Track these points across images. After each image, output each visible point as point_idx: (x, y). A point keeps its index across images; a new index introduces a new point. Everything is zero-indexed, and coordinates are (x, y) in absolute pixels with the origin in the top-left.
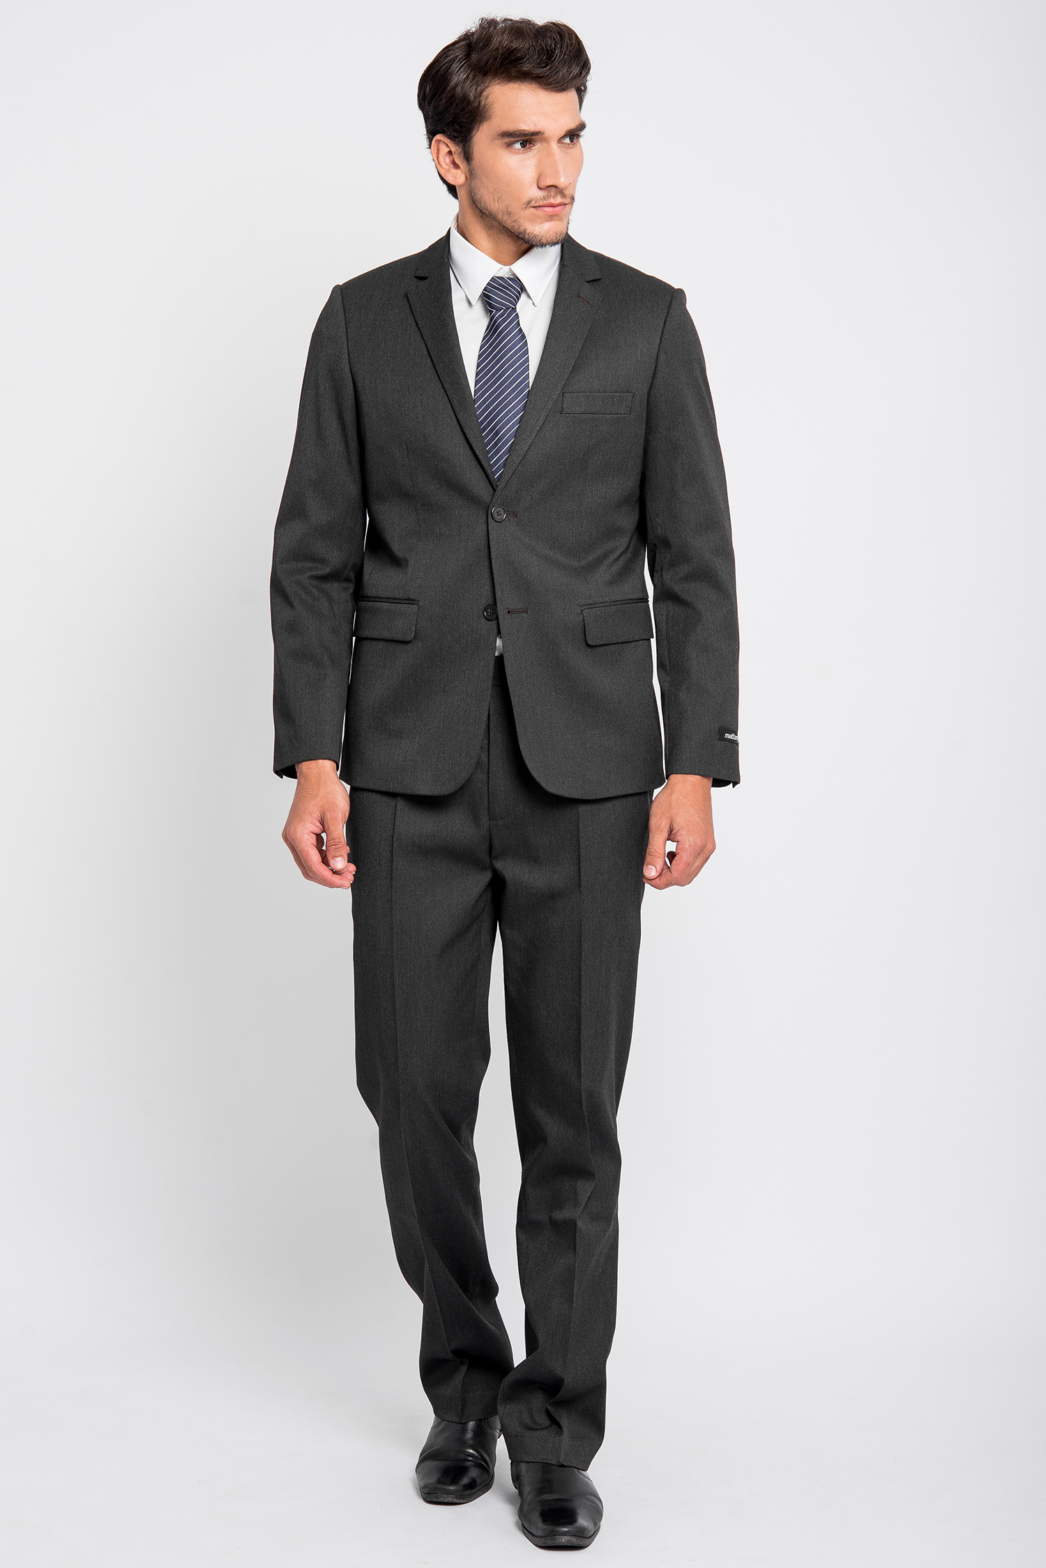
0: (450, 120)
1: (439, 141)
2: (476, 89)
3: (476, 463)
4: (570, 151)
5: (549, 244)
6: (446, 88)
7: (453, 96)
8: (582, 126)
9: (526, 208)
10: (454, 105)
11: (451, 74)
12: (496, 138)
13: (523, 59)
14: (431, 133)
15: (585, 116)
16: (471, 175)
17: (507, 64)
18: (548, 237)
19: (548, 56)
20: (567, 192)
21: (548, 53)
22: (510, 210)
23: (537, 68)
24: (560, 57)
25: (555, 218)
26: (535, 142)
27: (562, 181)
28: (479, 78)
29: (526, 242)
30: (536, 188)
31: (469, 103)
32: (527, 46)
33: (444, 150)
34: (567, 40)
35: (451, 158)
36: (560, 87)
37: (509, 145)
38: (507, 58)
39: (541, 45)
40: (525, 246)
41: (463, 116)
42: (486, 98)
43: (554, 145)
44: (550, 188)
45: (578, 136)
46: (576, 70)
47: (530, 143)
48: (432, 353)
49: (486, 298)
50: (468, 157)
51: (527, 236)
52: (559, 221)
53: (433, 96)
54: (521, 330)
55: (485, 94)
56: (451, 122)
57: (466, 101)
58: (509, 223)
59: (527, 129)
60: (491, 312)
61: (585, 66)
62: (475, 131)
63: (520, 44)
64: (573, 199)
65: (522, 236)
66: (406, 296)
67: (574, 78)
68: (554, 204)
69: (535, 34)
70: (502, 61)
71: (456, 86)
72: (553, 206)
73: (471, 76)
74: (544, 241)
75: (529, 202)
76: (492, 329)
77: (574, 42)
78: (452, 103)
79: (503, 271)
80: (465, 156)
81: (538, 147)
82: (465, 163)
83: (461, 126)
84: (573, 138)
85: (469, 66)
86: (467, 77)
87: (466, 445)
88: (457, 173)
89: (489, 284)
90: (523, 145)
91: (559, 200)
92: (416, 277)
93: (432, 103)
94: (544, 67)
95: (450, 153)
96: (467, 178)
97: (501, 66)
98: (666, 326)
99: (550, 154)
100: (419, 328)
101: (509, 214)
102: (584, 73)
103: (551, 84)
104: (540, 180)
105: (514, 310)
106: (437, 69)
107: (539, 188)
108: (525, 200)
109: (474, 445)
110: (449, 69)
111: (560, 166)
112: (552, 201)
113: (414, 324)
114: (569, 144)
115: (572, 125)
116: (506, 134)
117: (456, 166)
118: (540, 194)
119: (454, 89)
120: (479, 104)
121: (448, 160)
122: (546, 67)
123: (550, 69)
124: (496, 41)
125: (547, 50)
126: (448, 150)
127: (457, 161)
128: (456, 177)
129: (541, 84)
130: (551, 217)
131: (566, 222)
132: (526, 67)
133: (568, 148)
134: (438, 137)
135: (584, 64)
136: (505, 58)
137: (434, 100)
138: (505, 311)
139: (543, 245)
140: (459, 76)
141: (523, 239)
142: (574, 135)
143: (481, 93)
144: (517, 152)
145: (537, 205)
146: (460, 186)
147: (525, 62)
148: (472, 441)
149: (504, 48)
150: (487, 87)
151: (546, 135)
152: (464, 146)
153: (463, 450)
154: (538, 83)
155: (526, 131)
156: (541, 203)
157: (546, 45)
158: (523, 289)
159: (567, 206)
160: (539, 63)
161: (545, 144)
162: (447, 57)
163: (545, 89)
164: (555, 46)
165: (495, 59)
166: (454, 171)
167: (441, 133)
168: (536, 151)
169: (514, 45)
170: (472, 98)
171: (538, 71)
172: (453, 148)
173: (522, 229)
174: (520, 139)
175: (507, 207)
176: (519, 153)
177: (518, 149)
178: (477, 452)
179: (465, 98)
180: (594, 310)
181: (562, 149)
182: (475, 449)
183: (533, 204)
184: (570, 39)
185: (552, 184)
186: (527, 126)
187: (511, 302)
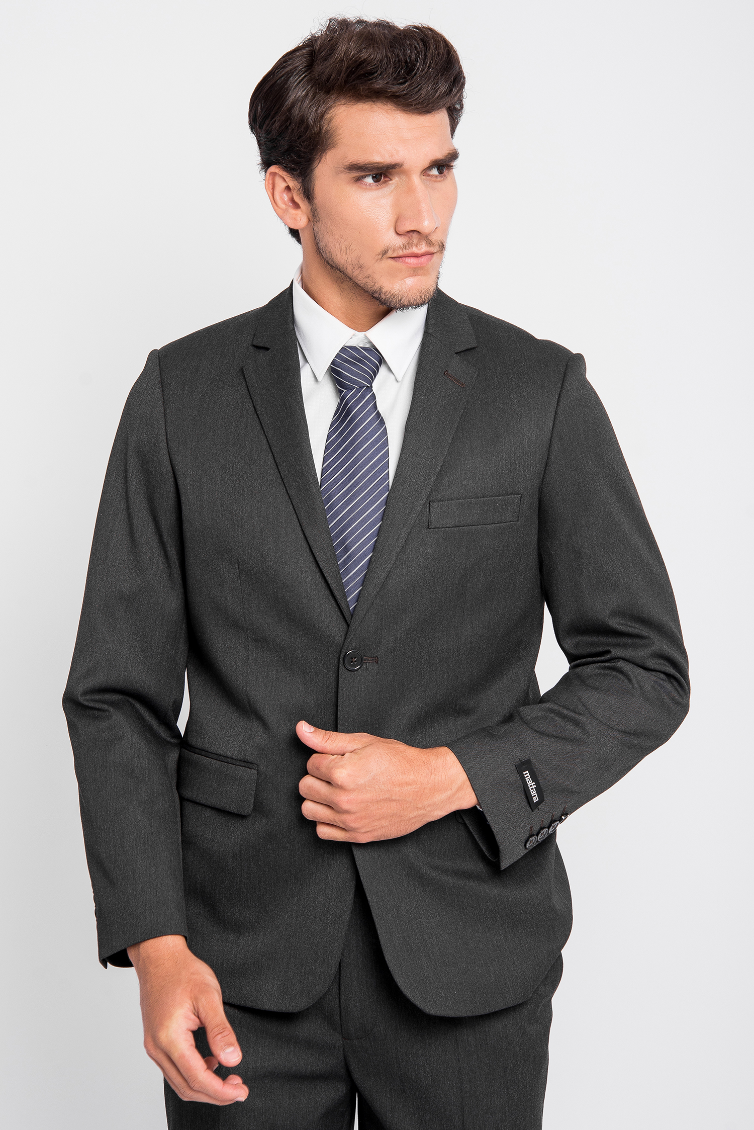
0: (286, 148)
1: (274, 174)
2: (316, 110)
3: (327, 592)
4: (438, 185)
5: (412, 306)
6: (282, 105)
7: (288, 119)
8: (454, 156)
9: (381, 259)
10: (290, 131)
11: (288, 89)
12: (341, 172)
13: (373, 74)
14: (266, 164)
15: (459, 141)
16: (314, 217)
17: (354, 81)
18: (410, 297)
19: (407, 70)
20: (434, 238)
21: (407, 67)
22: (362, 262)
23: (393, 84)
24: (422, 71)
25: (420, 272)
26: (391, 174)
27: (426, 225)
28: (321, 95)
29: (382, 303)
30: (392, 233)
31: (307, 127)
32: (379, 56)
33: (281, 185)
34: (432, 47)
35: (290, 195)
36: (424, 107)
37: (358, 179)
38: (354, 72)
39: (398, 55)
40: (383, 308)
41: (300, 144)
42: (329, 122)
43: (416, 179)
44: (411, 233)
45: (449, 167)
46: (443, 88)
47: (386, 176)
48: (274, 449)
49: (335, 372)
50: (308, 194)
51: (383, 296)
52: (425, 275)
53: (265, 118)
54: (378, 414)
55: (328, 116)
56: (287, 150)
57: (303, 126)
58: (361, 279)
59: (382, 161)
60: (341, 392)
61: (457, 80)
62: (316, 162)
63: (370, 55)
64: (442, 247)
65: (376, 295)
66: (242, 370)
67: (441, 97)
68: (418, 254)
69: (391, 42)
70: (348, 76)
71: (293, 105)
72: (416, 256)
73: (310, 95)
74: (405, 302)
75: (385, 252)
76: (343, 414)
77: (441, 51)
78: (287, 127)
79: (356, 339)
80: (305, 192)
81: (395, 181)
82: (306, 202)
83: (299, 156)
84: (443, 170)
85: (309, 81)
86: (307, 95)
87: (315, 569)
88: (296, 214)
89: (338, 356)
90: (377, 179)
91: (423, 248)
92: (254, 346)
93: (265, 126)
94: (402, 84)
95: (288, 188)
96: (309, 220)
97: (346, 82)
98: (561, 404)
99: (410, 190)
100: (257, 415)
101: (361, 267)
102: (455, 91)
103: (412, 105)
104: (398, 224)
105: (370, 388)
106: (271, 83)
107: (397, 234)
108: (379, 249)
109: (324, 570)
110: (286, 83)
111: (424, 206)
112: (415, 250)
113: (252, 409)
114: (436, 177)
115: (439, 154)
116: (354, 167)
117: (296, 206)
118: (399, 241)
119: (290, 109)
120: (320, 129)
121: (286, 197)
122: (404, 83)
123: (409, 85)
124: (342, 48)
125: (406, 62)
126: (284, 185)
127: (297, 199)
128: (295, 219)
129: (399, 105)
130: (415, 271)
131: (434, 276)
132: (379, 84)
133: (435, 181)
134: (273, 169)
135: (455, 80)
136: (352, 73)
137: (267, 122)
138: (358, 391)
139: (403, 307)
140: (297, 92)
141: (378, 299)
142: (443, 166)
143: (322, 116)
144: (368, 188)
145: (395, 255)
146: (303, 229)
147: (376, 78)
148: (322, 564)
149: (351, 59)
150: (330, 108)
151: (406, 166)
152: (303, 181)
153: (310, 575)
154: (395, 103)
155: (381, 163)
156: (401, 253)
157: (404, 55)
158: (381, 360)
159: (435, 255)
160: (395, 79)
161: (404, 177)
162: (284, 67)
163: (405, 111)
164: (417, 57)
165: (339, 73)
166: (293, 211)
167: (275, 164)
168: (393, 187)
169: (364, 55)
170: (311, 120)
171: (395, 88)
172: (292, 183)
173: (377, 287)
174: (371, 173)
175: (359, 258)
176: (371, 190)
177: (370, 184)
178: (329, 579)
179: (303, 120)
180: (466, 391)
181: (428, 183)
182: (326, 575)
183: (390, 254)
184: (437, 48)
185: (412, 229)
186: (380, 157)
187: (366, 379)
